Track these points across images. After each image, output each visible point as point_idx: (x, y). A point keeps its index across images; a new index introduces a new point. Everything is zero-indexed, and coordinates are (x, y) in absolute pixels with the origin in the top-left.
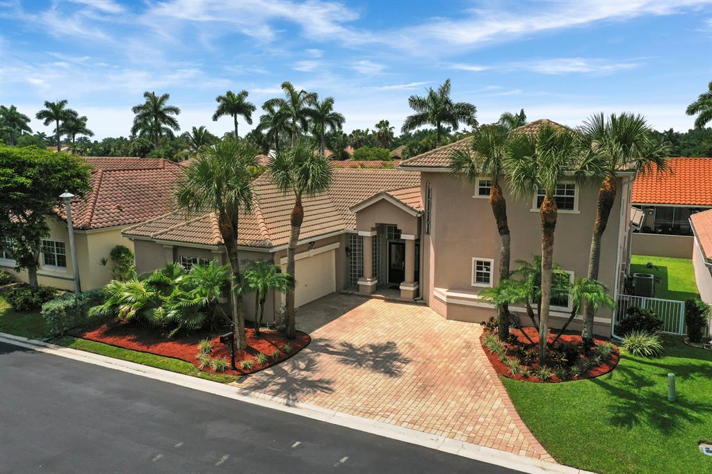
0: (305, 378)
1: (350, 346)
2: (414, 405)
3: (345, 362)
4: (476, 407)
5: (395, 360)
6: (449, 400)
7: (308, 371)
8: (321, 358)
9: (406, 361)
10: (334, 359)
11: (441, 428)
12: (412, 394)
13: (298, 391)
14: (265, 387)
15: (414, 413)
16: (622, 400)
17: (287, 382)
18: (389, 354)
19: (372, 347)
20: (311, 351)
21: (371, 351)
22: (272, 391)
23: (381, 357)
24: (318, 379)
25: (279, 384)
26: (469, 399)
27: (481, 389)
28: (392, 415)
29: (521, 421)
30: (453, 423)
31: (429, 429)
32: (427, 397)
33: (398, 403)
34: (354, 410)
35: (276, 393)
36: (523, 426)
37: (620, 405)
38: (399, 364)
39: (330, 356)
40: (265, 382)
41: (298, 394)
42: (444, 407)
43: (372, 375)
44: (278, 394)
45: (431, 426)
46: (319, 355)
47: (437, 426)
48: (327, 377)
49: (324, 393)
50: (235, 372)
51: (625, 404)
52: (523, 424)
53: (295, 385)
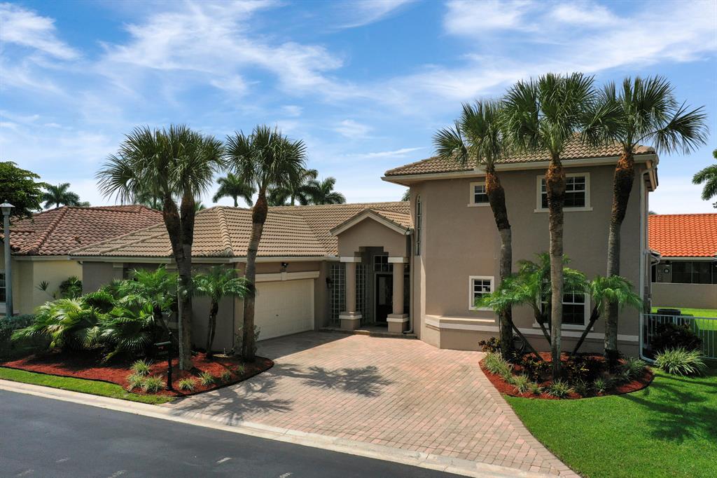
0: (258, 398)
1: (321, 370)
2: (391, 423)
3: (311, 384)
4: (473, 423)
5: (373, 382)
6: (437, 418)
7: (263, 392)
8: (282, 381)
9: (387, 383)
10: (299, 381)
11: (425, 444)
12: (390, 412)
13: (245, 410)
14: (205, 407)
15: (390, 430)
16: (664, 415)
17: (234, 402)
18: (367, 377)
19: (346, 370)
20: (271, 375)
21: (346, 374)
22: (212, 411)
23: (357, 380)
24: (273, 399)
25: (223, 404)
26: (463, 416)
27: (480, 406)
28: (361, 432)
29: (532, 437)
30: (440, 440)
31: (409, 446)
32: (410, 414)
33: (370, 421)
34: (312, 428)
35: (217, 413)
36: (535, 441)
37: (662, 419)
38: (378, 385)
39: (293, 378)
40: (205, 403)
41: (244, 414)
42: (431, 424)
43: (342, 395)
44: (218, 414)
45: (411, 442)
46: (280, 378)
47: (419, 443)
48: (285, 397)
49: (277, 412)
50: (171, 393)
51: (669, 418)
52: (535, 440)
53: (243, 406)
